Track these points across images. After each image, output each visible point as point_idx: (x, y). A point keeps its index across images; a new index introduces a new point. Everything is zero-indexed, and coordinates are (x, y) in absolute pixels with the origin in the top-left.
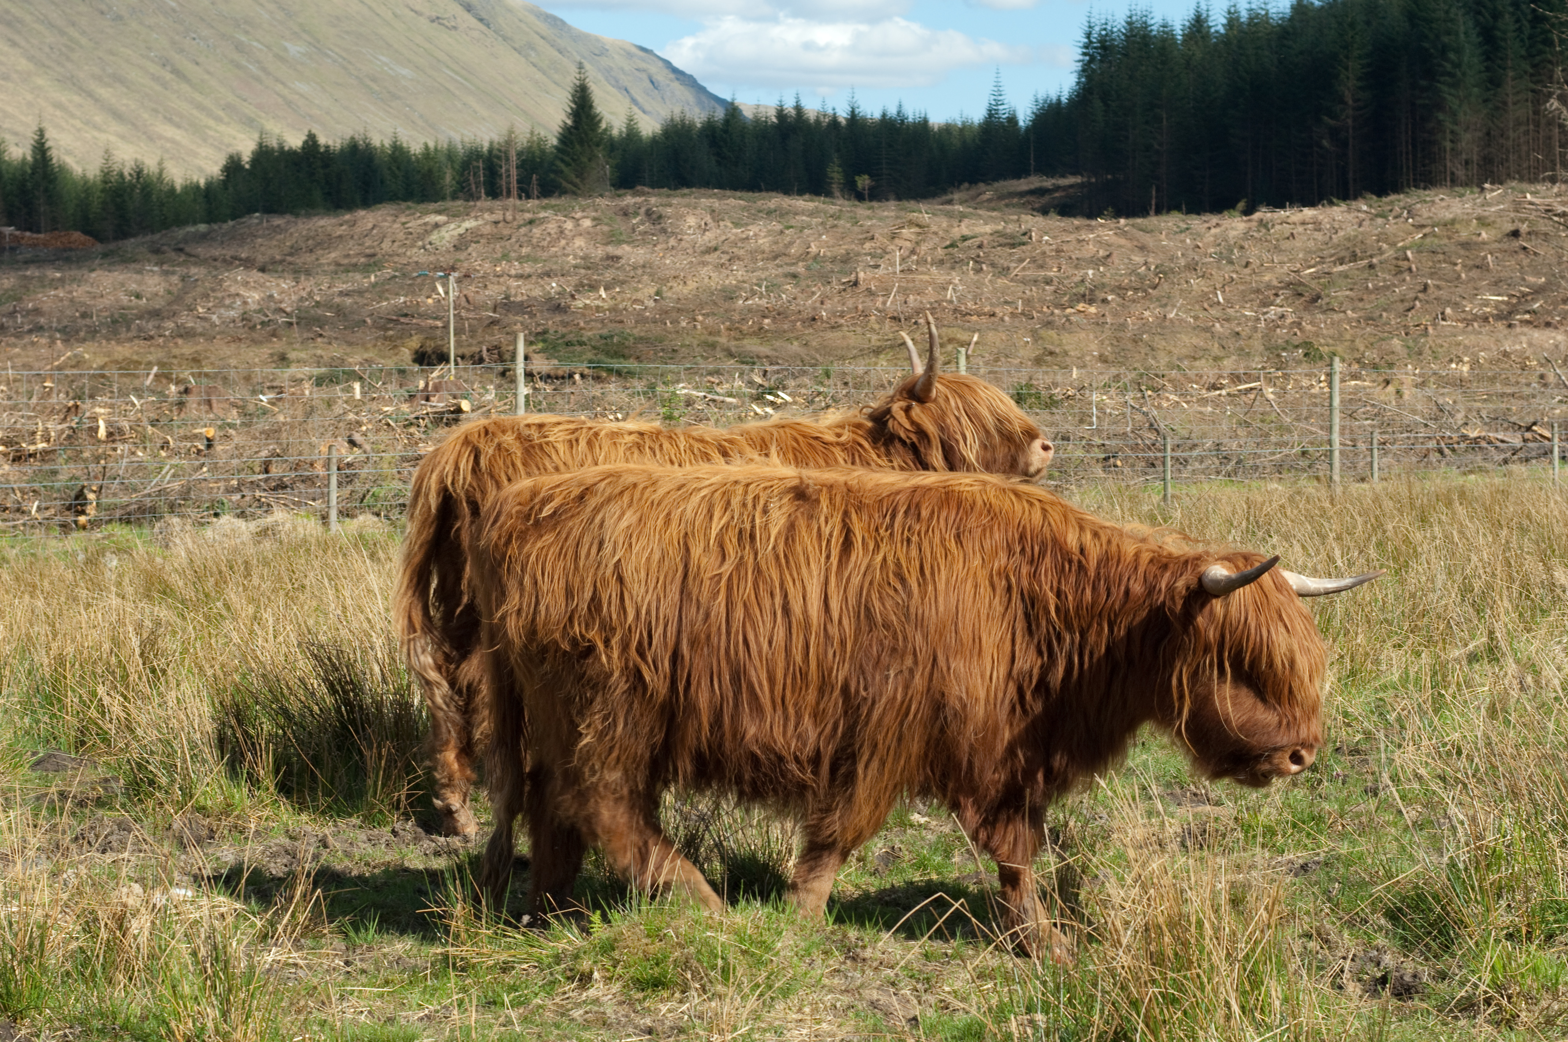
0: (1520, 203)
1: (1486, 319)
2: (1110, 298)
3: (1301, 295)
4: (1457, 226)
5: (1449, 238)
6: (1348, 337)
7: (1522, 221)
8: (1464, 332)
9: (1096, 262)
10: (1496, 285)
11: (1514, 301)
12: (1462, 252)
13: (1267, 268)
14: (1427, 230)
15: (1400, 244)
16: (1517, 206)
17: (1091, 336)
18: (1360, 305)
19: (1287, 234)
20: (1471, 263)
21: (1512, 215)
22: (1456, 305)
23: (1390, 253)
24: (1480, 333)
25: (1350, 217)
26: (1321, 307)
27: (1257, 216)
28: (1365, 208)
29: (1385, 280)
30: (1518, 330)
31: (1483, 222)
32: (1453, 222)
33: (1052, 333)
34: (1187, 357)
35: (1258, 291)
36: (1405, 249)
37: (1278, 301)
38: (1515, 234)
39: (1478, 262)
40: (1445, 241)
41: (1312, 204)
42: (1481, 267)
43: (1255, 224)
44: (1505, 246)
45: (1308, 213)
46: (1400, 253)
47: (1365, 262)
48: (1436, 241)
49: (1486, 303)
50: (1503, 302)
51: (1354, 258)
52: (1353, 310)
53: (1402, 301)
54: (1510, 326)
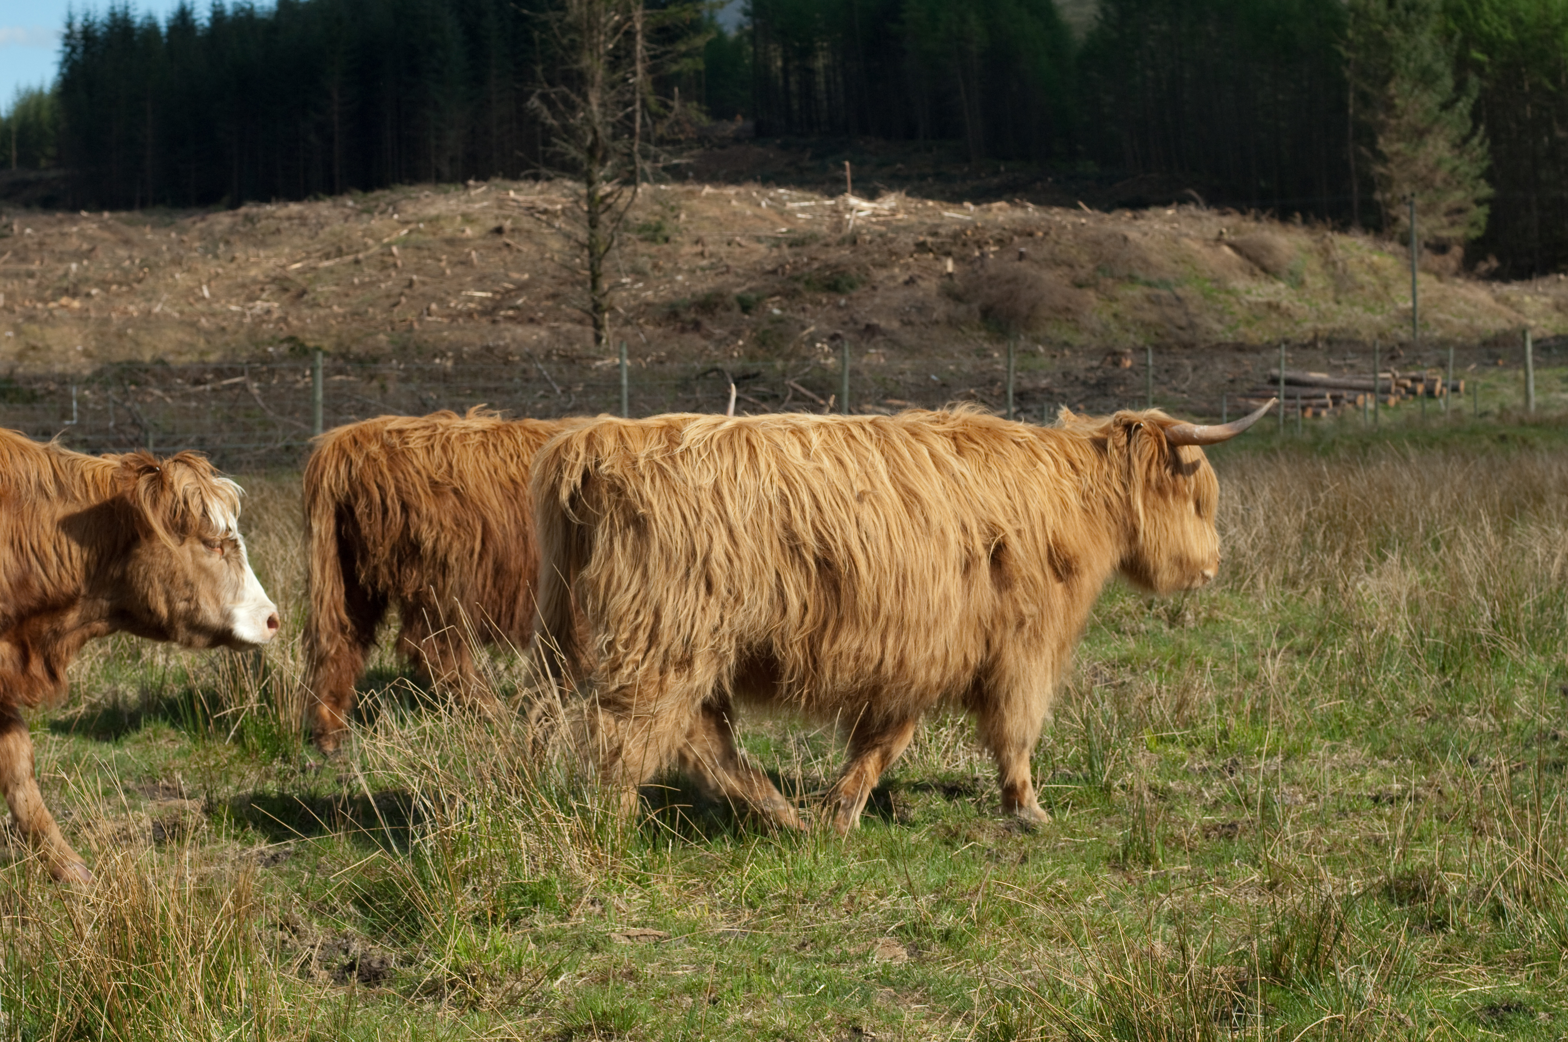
0: (503, 200)
1: (470, 315)
2: (94, 291)
3: (286, 290)
4: (442, 223)
5: (434, 234)
6: (334, 332)
7: (506, 218)
8: (449, 328)
9: (78, 256)
10: (480, 282)
11: (498, 297)
12: (447, 248)
13: (254, 264)
14: (412, 226)
15: (386, 240)
16: (501, 204)
17: (75, 331)
18: (347, 300)
19: (273, 229)
20: (455, 259)
21: (496, 212)
22: (441, 301)
23: (375, 249)
24: (464, 329)
25: (336, 212)
26: (306, 302)
27: (243, 210)
28: (350, 203)
29: (370, 276)
30: (502, 326)
31: (468, 219)
32: (437, 218)
33: (35, 328)
34: (172, 352)
35: (243, 286)
36: (389, 245)
37: (264, 296)
38: (499, 231)
39: (463, 258)
40: (430, 237)
41: (297, 198)
42: (466, 263)
43: (239, 219)
44: (489, 242)
45: (294, 208)
46: (385, 250)
47: (351, 258)
48: (421, 237)
49: (471, 299)
50: (487, 298)
51: (340, 253)
52: (340, 305)
53: (388, 296)
54: (494, 322)
